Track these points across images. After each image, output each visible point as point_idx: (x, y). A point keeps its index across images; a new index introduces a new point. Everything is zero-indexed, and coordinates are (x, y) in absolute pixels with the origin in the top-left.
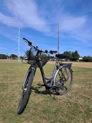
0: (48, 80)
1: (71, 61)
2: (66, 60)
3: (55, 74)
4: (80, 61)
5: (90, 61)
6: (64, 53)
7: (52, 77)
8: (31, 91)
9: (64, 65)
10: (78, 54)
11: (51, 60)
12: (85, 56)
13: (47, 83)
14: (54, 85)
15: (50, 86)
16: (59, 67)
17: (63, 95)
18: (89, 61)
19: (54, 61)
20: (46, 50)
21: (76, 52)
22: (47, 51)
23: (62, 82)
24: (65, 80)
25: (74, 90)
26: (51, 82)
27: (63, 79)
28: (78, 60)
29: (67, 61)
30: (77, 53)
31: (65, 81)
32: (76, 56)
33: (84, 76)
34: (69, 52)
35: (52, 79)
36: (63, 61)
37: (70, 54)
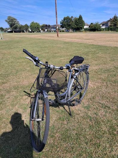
1: (74, 31)
2: (68, 30)
4: (86, 30)
5: (98, 31)
6: (64, 19)
10: (82, 20)
11: (46, 31)
12: (92, 24)
14: (69, 99)
18: (97, 29)
19: (51, 32)
21: (80, 17)
28: (83, 29)
29: (69, 32)
30: (82, 18)
32: (80, 23)
33: (96, 62)
34: (70, 17)
36: (63, 31)
37: (73, 21)
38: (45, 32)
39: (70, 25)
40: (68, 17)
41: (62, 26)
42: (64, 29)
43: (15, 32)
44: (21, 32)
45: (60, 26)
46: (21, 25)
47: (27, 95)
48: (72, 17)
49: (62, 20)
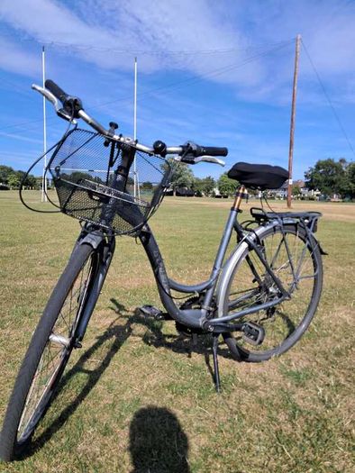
0: (186, 295)
1: (347, 199)
2: (325, 198)
3: (224, 265)
6: (318, 167)
7: (211, 277)
8: (130, 330)
9: (275, 223)
13: (183, 307)
14: (221, 318)
15: (197, 323)
16: (246, 229)
17: (266, 364)
19: (273, 198)
20: (159, 142)
22: (164, 146)
23: (264, 299)
24: (280, 295)
25: (329, 340)
26: (203, 301)
27: (271, 290)
29: (329, 200)
31: (277, 299)
34: (337, 161)
35: (208, 288)
36: (312, 199)
37: (343, 172)
38: (258, 198)
39: (333, 183)
40: (329, 160)
41: (310, 186)
42: (314, 193)
43: (178, 194)
44: (192, 195)
45: (303, 185)
46: (197, 179)
47: (112, 309)
48: (342, 161)
49: (312, 169)
